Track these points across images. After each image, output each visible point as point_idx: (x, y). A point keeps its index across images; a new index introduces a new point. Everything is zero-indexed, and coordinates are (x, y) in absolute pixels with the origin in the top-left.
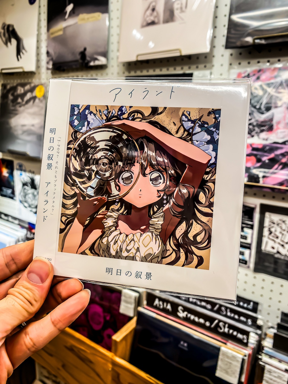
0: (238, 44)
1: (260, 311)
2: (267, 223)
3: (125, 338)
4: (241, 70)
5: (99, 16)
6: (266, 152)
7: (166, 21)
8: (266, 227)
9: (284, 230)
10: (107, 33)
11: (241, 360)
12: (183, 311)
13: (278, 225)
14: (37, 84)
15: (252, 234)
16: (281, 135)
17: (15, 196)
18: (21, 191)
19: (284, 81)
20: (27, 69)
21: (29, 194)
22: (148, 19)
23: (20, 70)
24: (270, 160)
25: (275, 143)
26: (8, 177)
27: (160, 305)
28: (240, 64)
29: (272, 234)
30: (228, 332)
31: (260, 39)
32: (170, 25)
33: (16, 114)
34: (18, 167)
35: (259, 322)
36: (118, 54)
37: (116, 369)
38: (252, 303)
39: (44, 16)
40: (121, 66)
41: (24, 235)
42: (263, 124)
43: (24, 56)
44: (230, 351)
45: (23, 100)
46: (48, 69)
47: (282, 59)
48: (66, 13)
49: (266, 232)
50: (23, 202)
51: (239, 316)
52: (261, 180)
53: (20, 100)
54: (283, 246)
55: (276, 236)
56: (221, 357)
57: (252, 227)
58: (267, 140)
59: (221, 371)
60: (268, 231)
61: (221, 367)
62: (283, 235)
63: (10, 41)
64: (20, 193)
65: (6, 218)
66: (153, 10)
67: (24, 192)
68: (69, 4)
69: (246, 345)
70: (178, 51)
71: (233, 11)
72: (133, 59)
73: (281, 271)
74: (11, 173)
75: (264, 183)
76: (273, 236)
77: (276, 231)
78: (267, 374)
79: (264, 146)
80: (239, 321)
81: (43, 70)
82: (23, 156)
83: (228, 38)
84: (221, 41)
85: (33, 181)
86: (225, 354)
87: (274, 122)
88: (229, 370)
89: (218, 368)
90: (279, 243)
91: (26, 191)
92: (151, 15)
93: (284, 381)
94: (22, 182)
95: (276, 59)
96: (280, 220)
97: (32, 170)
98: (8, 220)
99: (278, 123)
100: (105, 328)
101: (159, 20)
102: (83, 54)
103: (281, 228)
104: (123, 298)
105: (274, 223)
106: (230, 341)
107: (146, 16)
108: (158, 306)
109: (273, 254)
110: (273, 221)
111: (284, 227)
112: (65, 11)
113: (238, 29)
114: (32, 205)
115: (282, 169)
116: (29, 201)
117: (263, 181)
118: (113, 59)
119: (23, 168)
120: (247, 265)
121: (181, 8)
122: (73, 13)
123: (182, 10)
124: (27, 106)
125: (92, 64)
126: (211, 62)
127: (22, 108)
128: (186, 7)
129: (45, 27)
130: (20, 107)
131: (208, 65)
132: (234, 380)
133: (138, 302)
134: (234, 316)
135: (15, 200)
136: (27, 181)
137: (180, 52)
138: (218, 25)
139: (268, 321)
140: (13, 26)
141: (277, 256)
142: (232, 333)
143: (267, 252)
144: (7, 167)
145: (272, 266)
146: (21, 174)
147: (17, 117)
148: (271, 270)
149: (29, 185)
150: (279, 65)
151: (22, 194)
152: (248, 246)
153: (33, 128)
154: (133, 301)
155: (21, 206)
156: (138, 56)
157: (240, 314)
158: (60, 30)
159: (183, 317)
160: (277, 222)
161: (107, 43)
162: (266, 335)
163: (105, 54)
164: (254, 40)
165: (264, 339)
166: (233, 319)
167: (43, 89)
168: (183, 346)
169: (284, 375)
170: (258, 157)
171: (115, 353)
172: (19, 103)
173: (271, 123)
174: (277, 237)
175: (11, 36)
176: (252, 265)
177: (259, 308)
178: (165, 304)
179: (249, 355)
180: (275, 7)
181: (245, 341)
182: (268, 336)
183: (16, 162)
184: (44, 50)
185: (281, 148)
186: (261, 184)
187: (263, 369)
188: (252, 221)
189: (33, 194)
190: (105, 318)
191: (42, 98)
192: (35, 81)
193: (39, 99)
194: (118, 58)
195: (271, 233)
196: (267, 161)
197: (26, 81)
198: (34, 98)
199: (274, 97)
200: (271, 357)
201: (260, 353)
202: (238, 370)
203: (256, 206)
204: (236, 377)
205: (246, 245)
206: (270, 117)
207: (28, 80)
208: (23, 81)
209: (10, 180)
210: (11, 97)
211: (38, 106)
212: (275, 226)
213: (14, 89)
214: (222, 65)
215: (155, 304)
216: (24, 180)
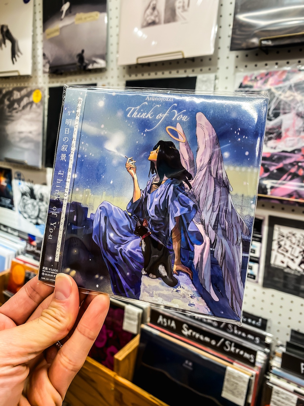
0: (244, 45)
1: (269, 327)
2: (276, 236)
3: (128, 357)
4: (248, 74)
5: (97, 15)
6: (273, 161)
7: (167, 21)
8: (275, 240)
9: (294, 244)
10: (105, 34)
11: (247, 381)
12: (188, 329)
13: (287, 238)
14: (33, 88)
15: (261, 248)
16: (290, 144)
17: (14, 207)
18: (20, 202)
19: (293, 85)
20: (23, 72)
21: (29, 204)
22: (148, 19)
23: (16, 74)
24: (278, 170)
25: (283, 152)
26: (6, 187)
27: (164, 323)
28: (246, 66)
29: (282, 248)
30: (234, 351)
31: (267, 40)
32: (172, 25)
33: (13, 121)
34: (16, 176)
35: (268, 340)
36: (118, 56)
37: (119, 389)
38: (260, 320)
39: (40, 16)
40: (121, 69)
41: (24, 247)
42: (271, 131)
43: (19, 59)
44: (236, 371)
45: (19, 106)
46: (44, 72)
47: (291, 61)
48: (62, 12)
49: (275, 246)
50: (23, 213)
51: (247, 334)
52: (269, 191)
53: (16, 106)
54: (293, 260)
55: (285, 250)
56: (227, 377)
57: (260, 240)
58: (275, 148)
59: (227, 391)
60: (278, 244)
61: (226, 388)
62: (293, 248)
63: (5, 43)
64: (19, 204)
65: (5, 229)
66: (154, 8)
67: (24, 203)
68: (65, 3)
69: (253, 364)
70: (180, 53)
71: (238, 10)
72: (133, 62)
73: (291, 287)
74: (10, 183)
75: (271, 195)
76: (283, 250)
77: (285, 244)
78: (274, 395)
79: (272, 155)
80: (246, 339)
81: (40, 73)
82: (21, 165)
83: (233, 39)
84: (226, 42)
85: (32, 190)
86: (231, 374)
87: (283, 130)
88: (235, 391)
89: (224, 389)
90: (289, 258)
91: (25, 201)
92: (152, 14)
93: (293, 403)
94: (21, 192)
95: (285, 62)
96: (290, 233)
97: (31, 180)
98: (7, 232)
99: (287, 130)
100: (107, 345)
101: (159, 19)
102: (81, 57)
103: (291, 241)
104: (126, 314)
105: (283, 236)
106: (236, 361)
107: (146, 16)
108: (162, 323)
109: (283, 268)
110: (282, 234)
111: (294, 240)
112: (61, 10)
113: (243, 29)
114: (32, 215)
115: (291, 179)
116: (29, 211)
117: (271, 192)
118: (112, 61)
119: (22, 177)
120: (255, 280)
121: (183, 7)
122: (70, 12)
123: (184, 9)
124: (24, 111)
125: (90, 67)
126: (216, 64)
127: (19, 114)
128: (188, 5)
129: (40, 27)
130: (17, 112)
131: (212, 68)
132: (240, 401)
133: (142, 319)
134: (241, 333)
135: (14, 210)
136: (26, 191)
137: (183, 54)
138: (222, 24)
139: (277, 338)
140: (7, 27)
141: (287, 270)
142: (239, 352)
143: (276, 267)
144: (5, 176)
145: (282, 281)
146: (20, 184)
147: (14, 123)
148: (280, 285)
149: (28, 195)
150: (288, 68)
151: (21, 204)
152: (257, 259)
153: (30, 135)
154: (136, 317)
155: (21, 217)
156: (138, 59)
157: (247, 332)
158: (56, 31)
159: (188, 335)
160: (287, 235)
161: (106, 45)
162: (275, 353)
163: (104, 57)
164: (261, 41)
165: (273, 358)
166: (240, 337)
167: (40, 93)
168: (188, 365)
169: (293, 397)
170: (266, 166)
171: (118, 372)
172: (16, 109)
173: (279, 130)
174: (287, 251)
175: (5, 38)
176: (260, 280)
177: (268, 324)
178: (169, 322)
179: (256, 375)
180: (283, 5)
181: (252, 361)
182: (276, 354)
183: (14, 171)
184: (40, 52)
185: (290, 157)
186: (269, 195)
187: (270, 390)
188: (260, 234)
189: (33, 204)
190: (107, 335)
191: (39, 104)
192: (32, 85)
193: (36, 104)
194: (117, 60)
195: (280, 246)
196: (275, 171)
197: (22, 85)
198: (31, 103)
199: (282, 103)
200: (279, 377)
201: (268, 373)
202: (245, 391)
203: (264, 218)
204: (242, 398)
205: (255, 259)
206: (279, 124)
207: (25, 84)
208: (19, 85)
209: (8, 189)
210: (7, 102)
211: (36, 112)
212: (285, 239)
213: (10, 93)
214: (227, 68)
215: (158, 321)
216: (23, 190)
